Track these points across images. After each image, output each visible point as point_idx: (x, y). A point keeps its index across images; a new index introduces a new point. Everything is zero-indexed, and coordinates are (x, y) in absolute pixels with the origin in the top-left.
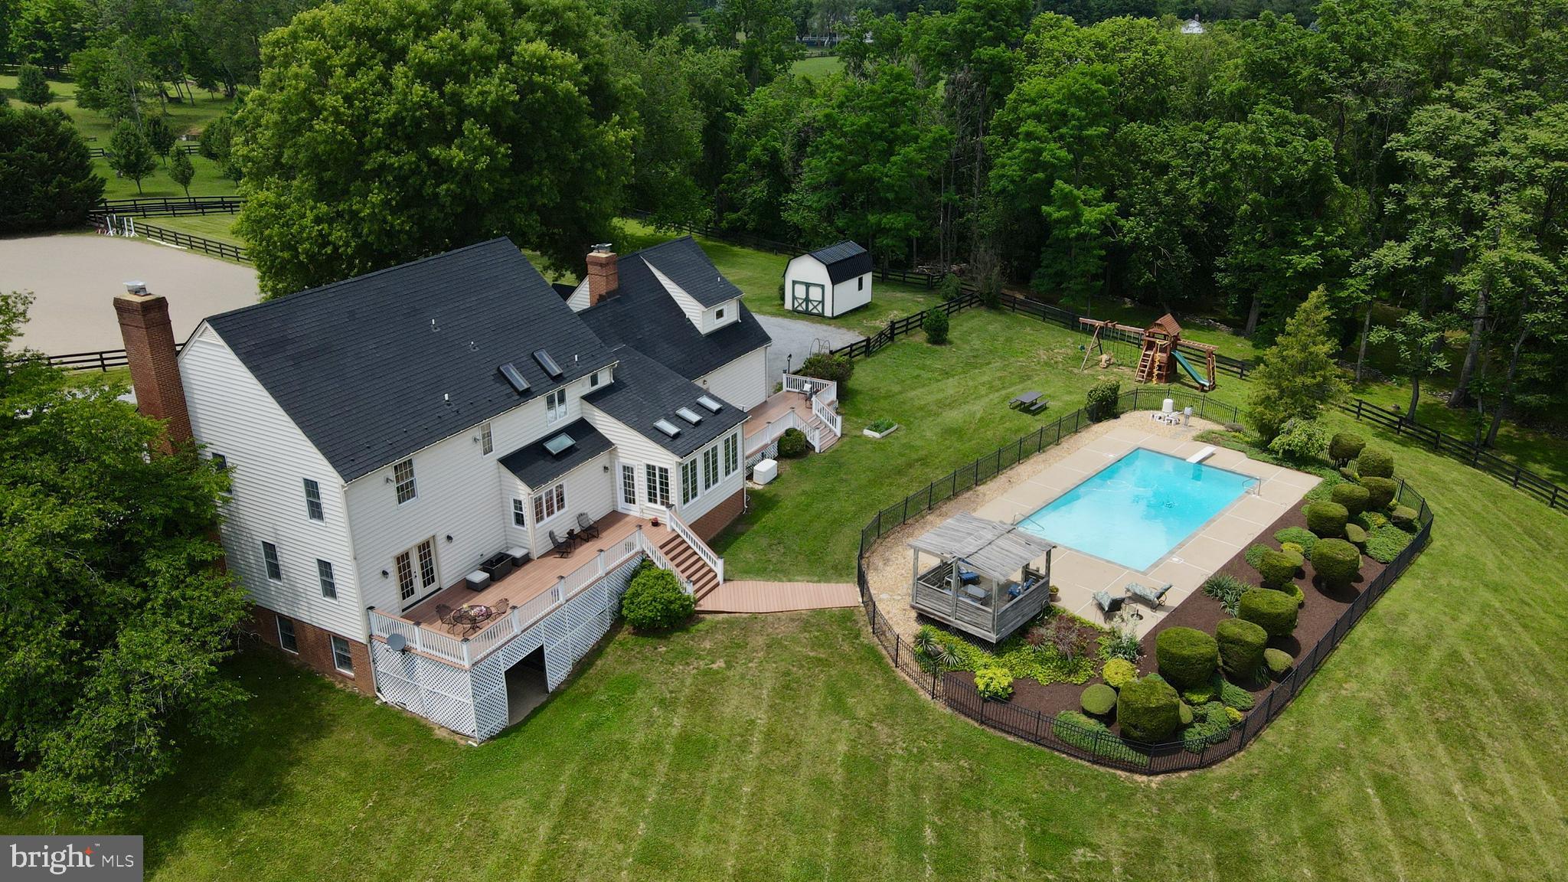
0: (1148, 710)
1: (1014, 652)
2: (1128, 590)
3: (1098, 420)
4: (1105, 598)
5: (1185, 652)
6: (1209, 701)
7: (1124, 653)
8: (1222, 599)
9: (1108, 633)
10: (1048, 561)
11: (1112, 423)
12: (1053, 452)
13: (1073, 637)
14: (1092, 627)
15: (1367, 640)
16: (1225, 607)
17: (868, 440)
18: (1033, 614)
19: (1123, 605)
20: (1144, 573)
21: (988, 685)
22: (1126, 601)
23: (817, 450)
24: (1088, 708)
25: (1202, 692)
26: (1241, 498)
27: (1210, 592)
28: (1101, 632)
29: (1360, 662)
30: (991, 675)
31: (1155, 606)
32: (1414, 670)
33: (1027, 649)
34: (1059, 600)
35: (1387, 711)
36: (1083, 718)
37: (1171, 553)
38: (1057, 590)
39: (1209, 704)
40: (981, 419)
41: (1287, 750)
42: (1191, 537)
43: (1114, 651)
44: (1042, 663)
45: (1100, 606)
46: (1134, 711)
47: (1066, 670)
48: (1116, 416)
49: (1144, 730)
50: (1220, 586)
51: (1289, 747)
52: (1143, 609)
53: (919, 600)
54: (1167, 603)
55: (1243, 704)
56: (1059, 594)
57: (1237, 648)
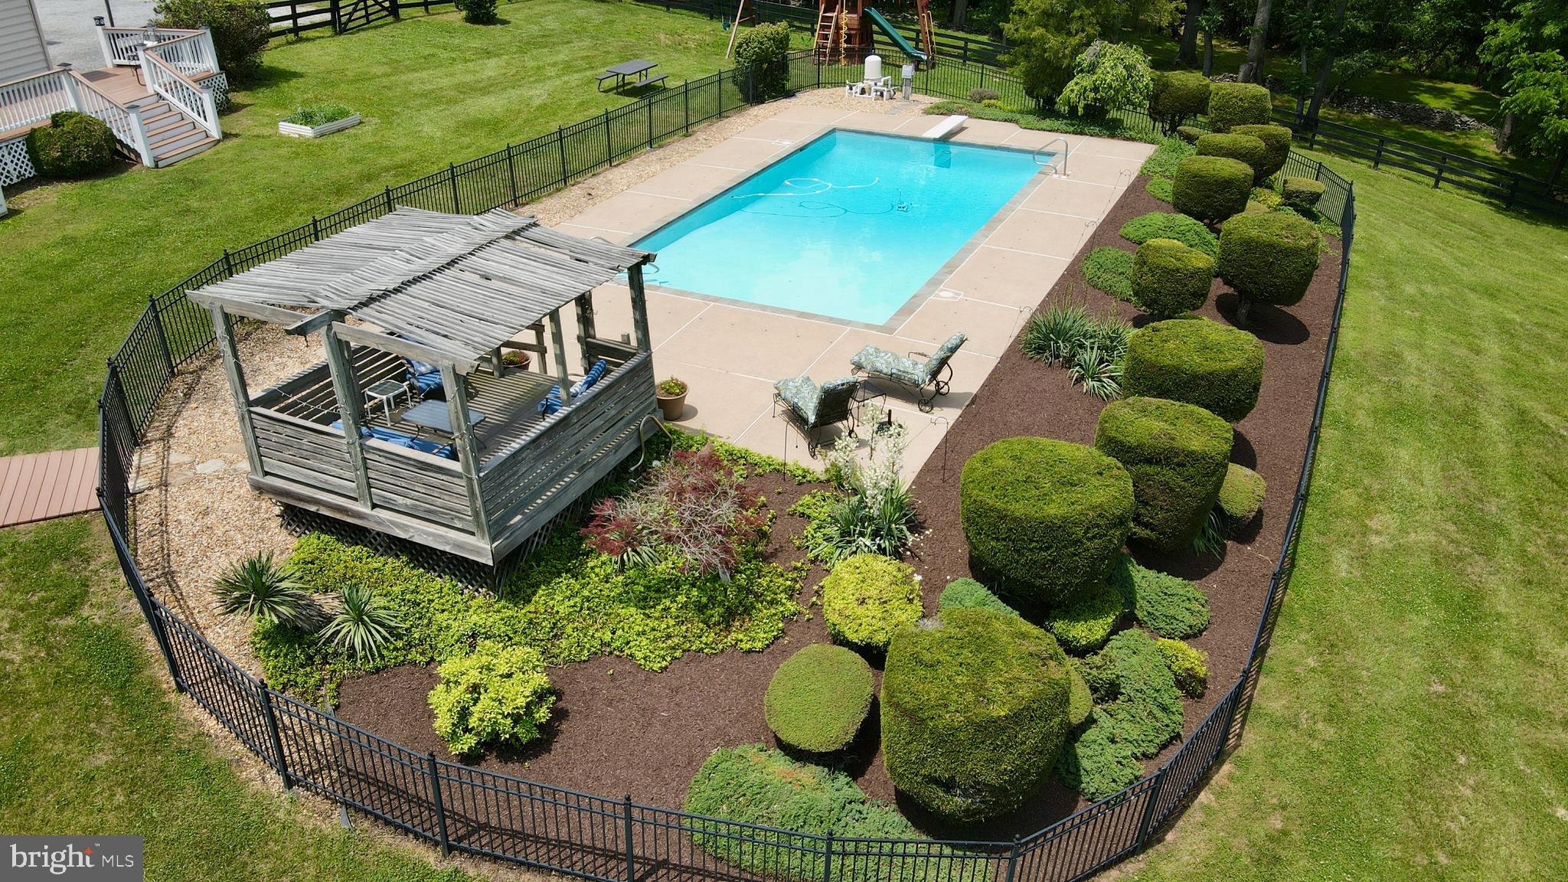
0: (988, 730)
1: (565, 580)
2: (859, 367)
3: (759, 100)
4: (806, 390)
5: (1054, 510)
6: (1114, 631)
7: (875, 534)
8: (1069, 362)
9: (823, 484)
10: (639, 302)
11: (783, 103)
12: (678, 147)
13: (726, 511)
14: (780, 472)
15: (1361, 414)
16: (1080, 379)
17: (287, 141)
18: (613, 461)
19: (853, 405)
20: (888, 329)
21: (464, 714)
22: (860, 394)
23: (147, 161)
24: (790, 736)
25: (1095, 613)
26: (1034, 183)
27: (1040, 349)
28: (804, 483)
29: (1375, 462)
30: (474, 676)
31: (927, 399)
32: (1476, 463)
33: (600, 565)
34: (692, 412)
35: (1477, 569)
36: (779, 766)
37: (934, 283)
38: (683, 388)
39: (1116, 642)
40: (542, 107)
41: (1329, 732)
42: (967, 251)
43: (845, 533)
44: (643, 602)
45: (795, 416)
46: (944, 740)
47: (716, 613)
48: (789, 94)
49: (977, 787)
50: (1059, 332)
51: (1328, 719)
52: (903, 411)
53: (271, 464)
54: (955, 387)
55: (1191, 620)
56: (689, 400)
57: (1167, 474)
